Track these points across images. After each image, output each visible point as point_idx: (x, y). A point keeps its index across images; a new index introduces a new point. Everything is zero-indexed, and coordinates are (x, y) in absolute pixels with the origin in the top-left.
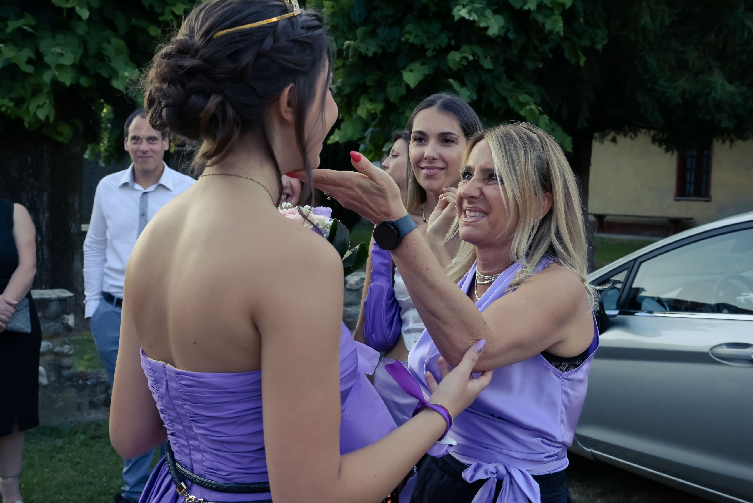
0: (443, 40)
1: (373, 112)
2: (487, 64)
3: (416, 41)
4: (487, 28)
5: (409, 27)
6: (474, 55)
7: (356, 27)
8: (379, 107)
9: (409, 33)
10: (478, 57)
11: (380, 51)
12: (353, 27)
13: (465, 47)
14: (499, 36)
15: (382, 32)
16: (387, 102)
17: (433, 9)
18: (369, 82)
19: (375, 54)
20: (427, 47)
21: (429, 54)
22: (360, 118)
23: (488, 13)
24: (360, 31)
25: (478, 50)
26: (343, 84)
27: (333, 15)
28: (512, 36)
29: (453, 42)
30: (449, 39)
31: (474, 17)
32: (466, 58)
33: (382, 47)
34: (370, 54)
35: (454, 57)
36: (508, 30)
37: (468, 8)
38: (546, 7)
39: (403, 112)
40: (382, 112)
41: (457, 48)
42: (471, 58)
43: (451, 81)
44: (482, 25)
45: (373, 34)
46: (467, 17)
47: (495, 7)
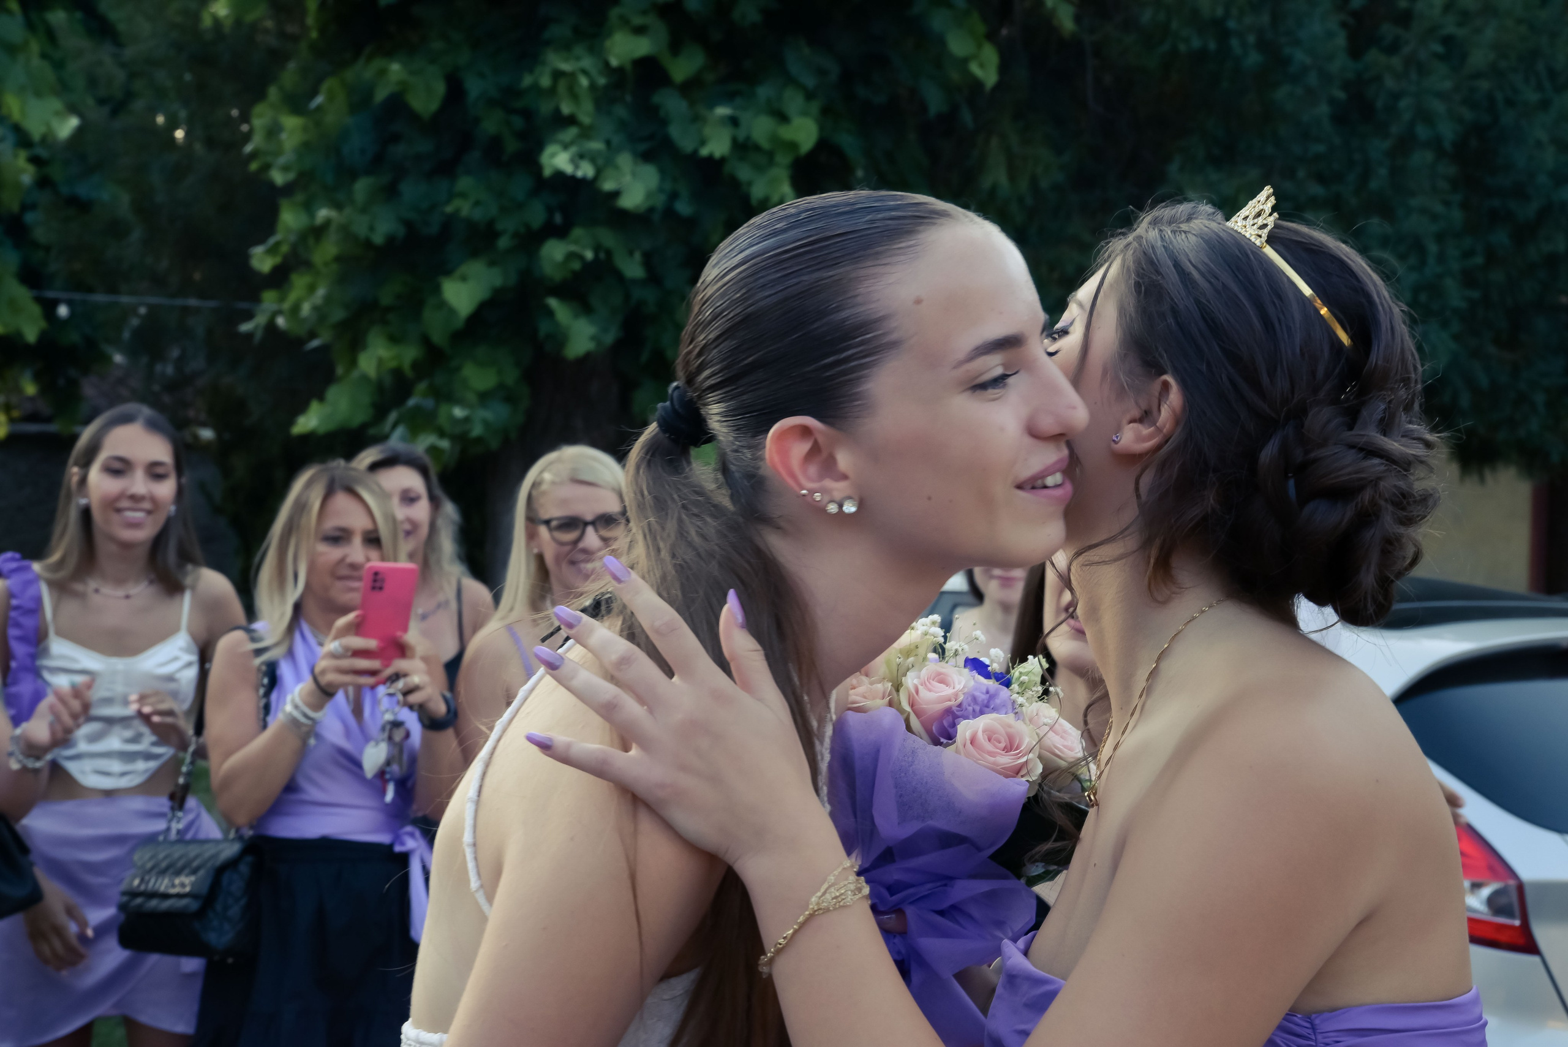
0: (536, 214)
1: (393, 364)
2: (633, 268)
3: (478, 215)
4: (616, 194)
5: (464, 183)
6: (597, 249)
7: (353, 175)
8: (409, 354)
9: (463, 195)
10: (609, 253)
11: (401, 231)
12: (347, 174)
13: (577, 232)
14: (651, 210)
15: (411, 190)
16: (426, 341)
17: (512, 146)
18: (386, 297)
19: (391, 240)
20: (499, 226)
21: (503, 243)
22: (365, 378)
23: (625, 160)
24: (361, 187)
25: (608, 238)
26: (328, 299)
27: (306, 147)
28: (684, 208)
29: (558, 218)
30: (550, 211)
31: (586, 170)
32: (581, 258)
33: (409, 224)
34: (378, 239)
35: (554, 252)
36: (674, 196)
37: (574, 149)
38: (757, 148)
39: (458, 369)
40: (415, 365)
41: (561, 232)
42: (589, 255)
43: (553, 303)
44: (608, 186)
45: (390, 192)
46: (568, 169)
47: (643, 147)
